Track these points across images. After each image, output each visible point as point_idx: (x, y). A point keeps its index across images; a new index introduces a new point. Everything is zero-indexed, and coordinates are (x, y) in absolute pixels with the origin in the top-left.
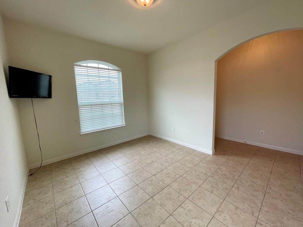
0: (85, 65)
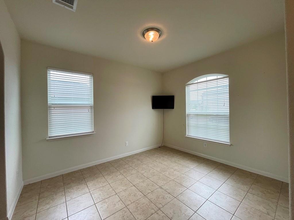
0: (196, 82)
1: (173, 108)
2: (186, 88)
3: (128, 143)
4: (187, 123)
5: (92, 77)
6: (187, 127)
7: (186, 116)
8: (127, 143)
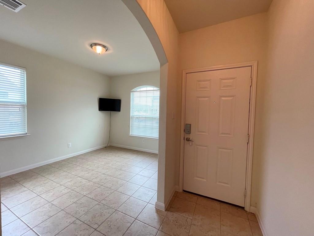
0: (139, 90)
1: (120, 111)
2: (131, 94)
3: (71, 144)
4: (131, 124)
5: (24, 71)
6: (130, 128)
7: (131, 118)
8: (69, 145)
